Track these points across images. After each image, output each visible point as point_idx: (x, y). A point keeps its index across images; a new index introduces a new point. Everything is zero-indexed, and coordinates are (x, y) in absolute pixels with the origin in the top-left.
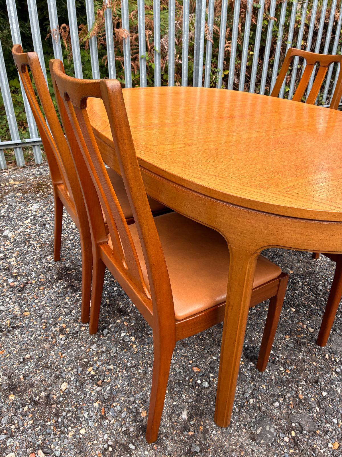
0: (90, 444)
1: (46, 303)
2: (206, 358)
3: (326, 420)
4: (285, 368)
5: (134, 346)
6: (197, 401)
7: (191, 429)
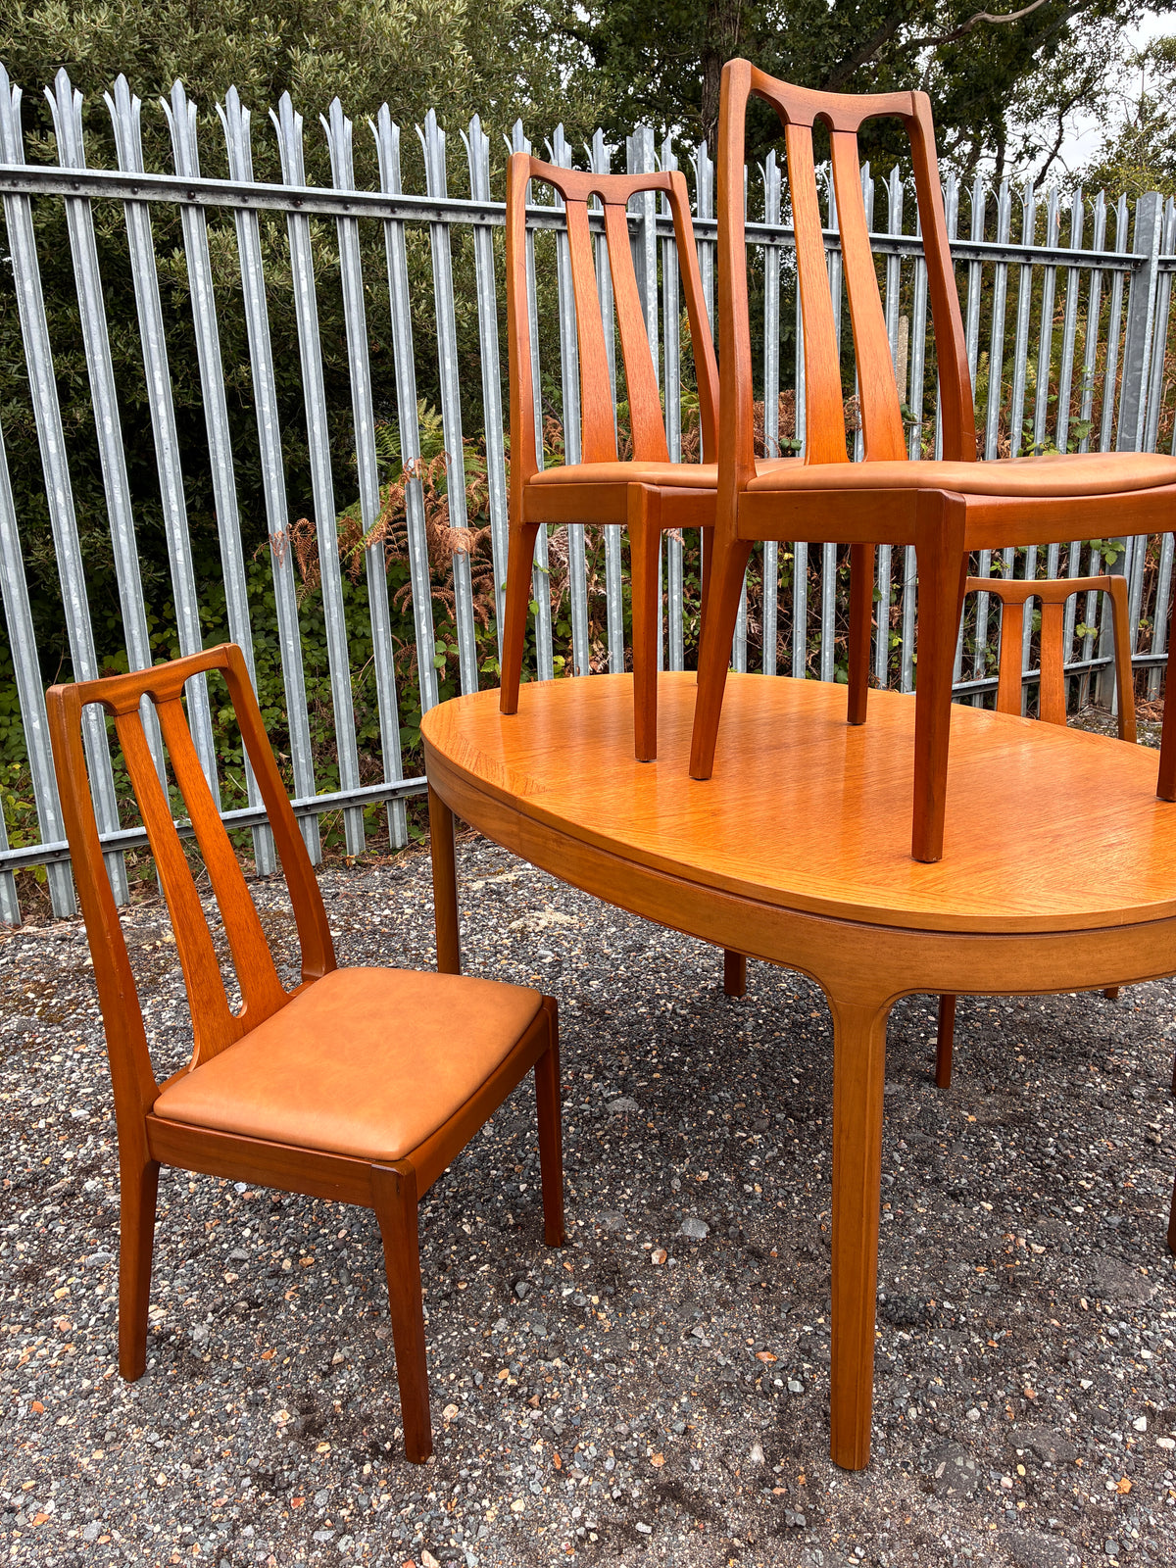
0: (542, 1532)
1: (349, 1234)
2: (785, 1330)
3: (1096, 1435)
4: (985, 1337)
5: (602, 1316)
6: (780, 1423)
7: (778, 1482)
